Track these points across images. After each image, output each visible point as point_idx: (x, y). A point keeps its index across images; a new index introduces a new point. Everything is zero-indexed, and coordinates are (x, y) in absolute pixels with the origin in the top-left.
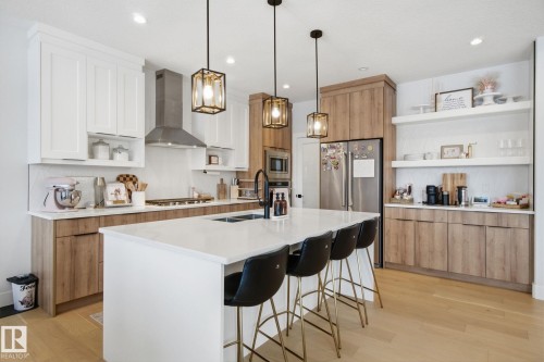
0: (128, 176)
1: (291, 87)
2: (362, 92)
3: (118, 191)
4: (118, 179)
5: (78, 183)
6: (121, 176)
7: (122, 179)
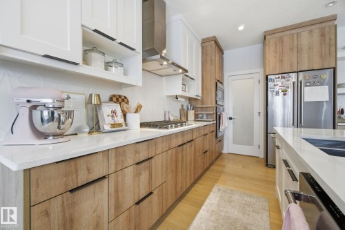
0: (120, 96)
1: (245, 28)
2: (311, 31)
3: (114, 112)
4: (111, 99)
5: (69, 98)
6: (114, 96)
7: (115, 99)
